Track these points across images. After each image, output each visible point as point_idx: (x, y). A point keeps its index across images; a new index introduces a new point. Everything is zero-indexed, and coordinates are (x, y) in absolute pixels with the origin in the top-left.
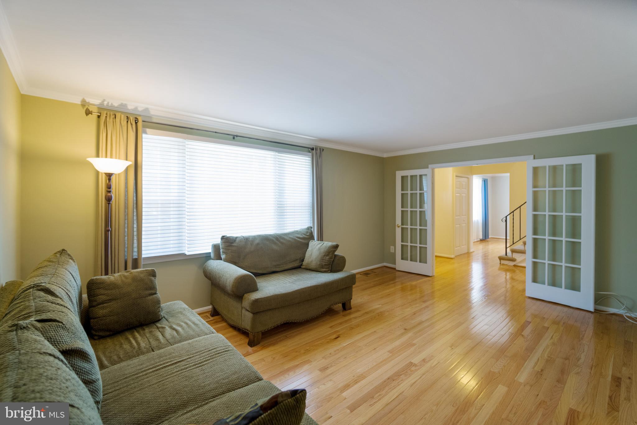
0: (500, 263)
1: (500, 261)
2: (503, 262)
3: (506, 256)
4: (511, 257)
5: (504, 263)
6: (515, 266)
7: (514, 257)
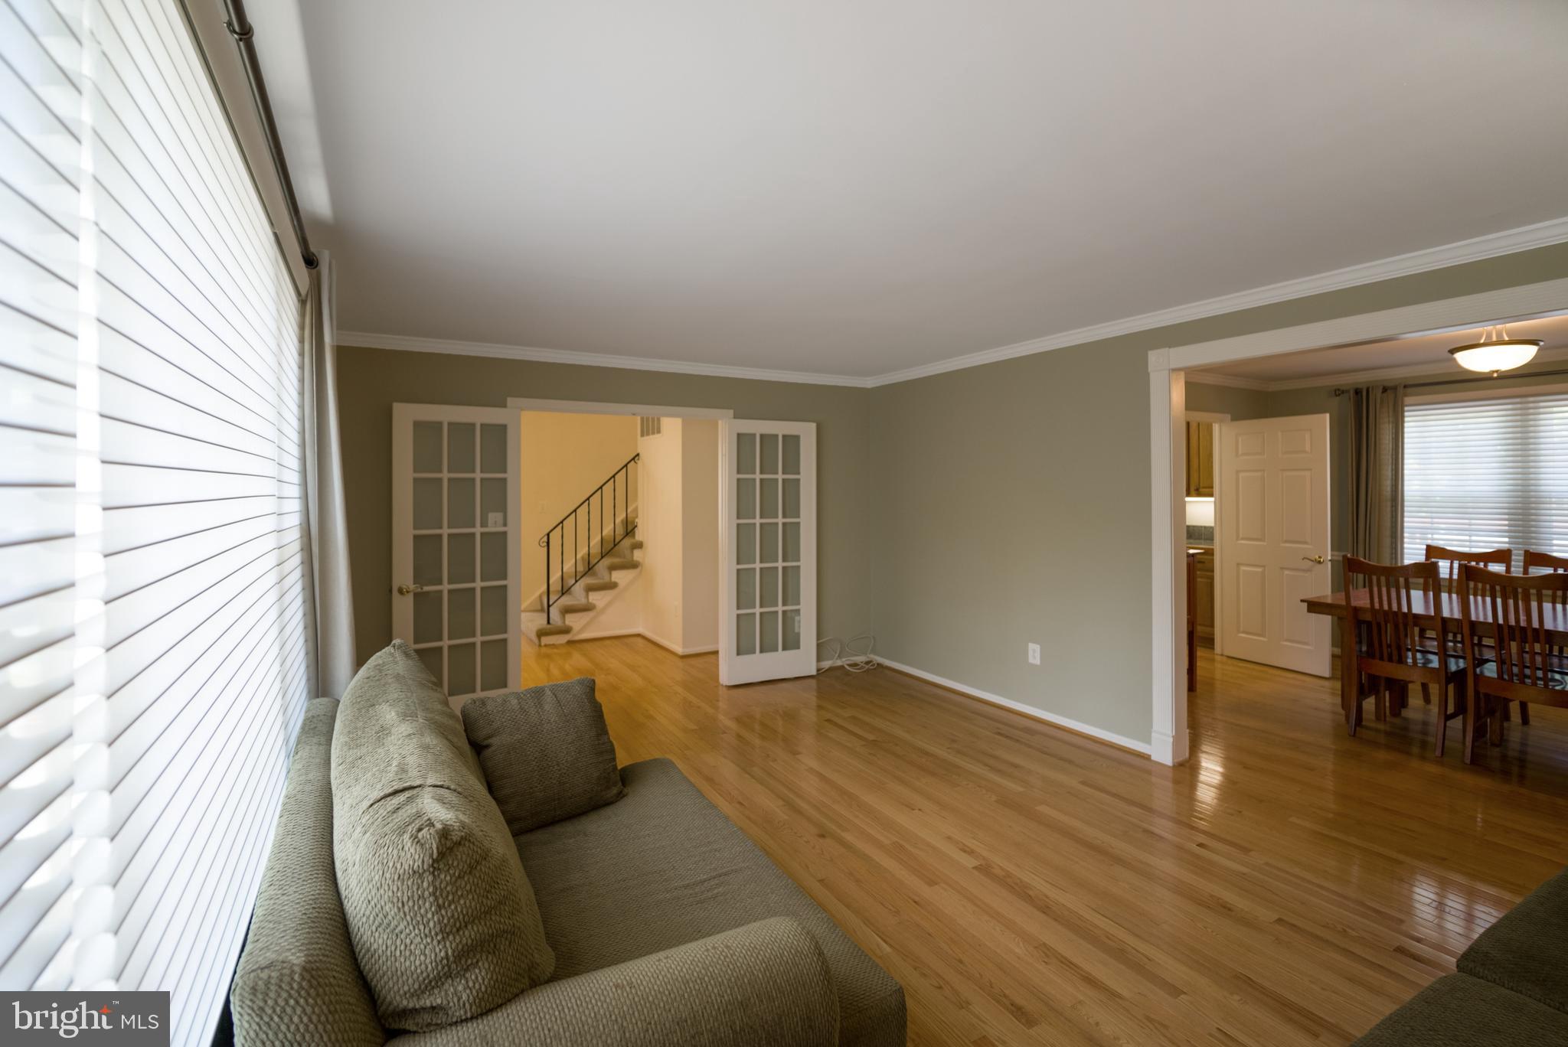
0: (540, 645)
1: (540, 640)
2: (545, 640)
3: (549, 626)
4: (563, 625)
5: (548, 643)
6: (570, 643)
7: (567, 623)
